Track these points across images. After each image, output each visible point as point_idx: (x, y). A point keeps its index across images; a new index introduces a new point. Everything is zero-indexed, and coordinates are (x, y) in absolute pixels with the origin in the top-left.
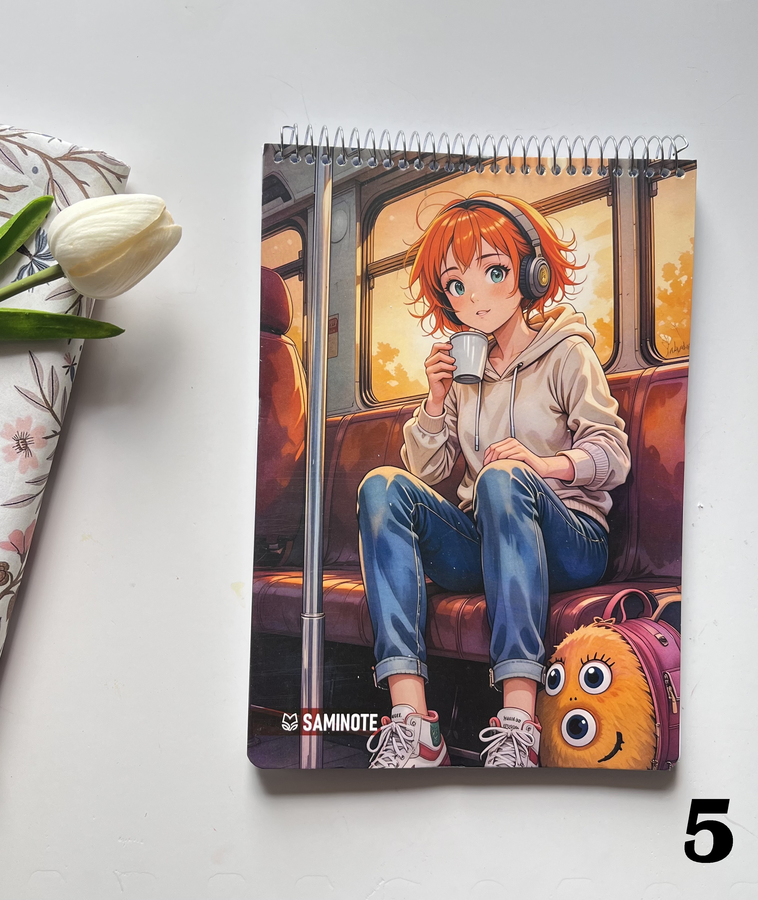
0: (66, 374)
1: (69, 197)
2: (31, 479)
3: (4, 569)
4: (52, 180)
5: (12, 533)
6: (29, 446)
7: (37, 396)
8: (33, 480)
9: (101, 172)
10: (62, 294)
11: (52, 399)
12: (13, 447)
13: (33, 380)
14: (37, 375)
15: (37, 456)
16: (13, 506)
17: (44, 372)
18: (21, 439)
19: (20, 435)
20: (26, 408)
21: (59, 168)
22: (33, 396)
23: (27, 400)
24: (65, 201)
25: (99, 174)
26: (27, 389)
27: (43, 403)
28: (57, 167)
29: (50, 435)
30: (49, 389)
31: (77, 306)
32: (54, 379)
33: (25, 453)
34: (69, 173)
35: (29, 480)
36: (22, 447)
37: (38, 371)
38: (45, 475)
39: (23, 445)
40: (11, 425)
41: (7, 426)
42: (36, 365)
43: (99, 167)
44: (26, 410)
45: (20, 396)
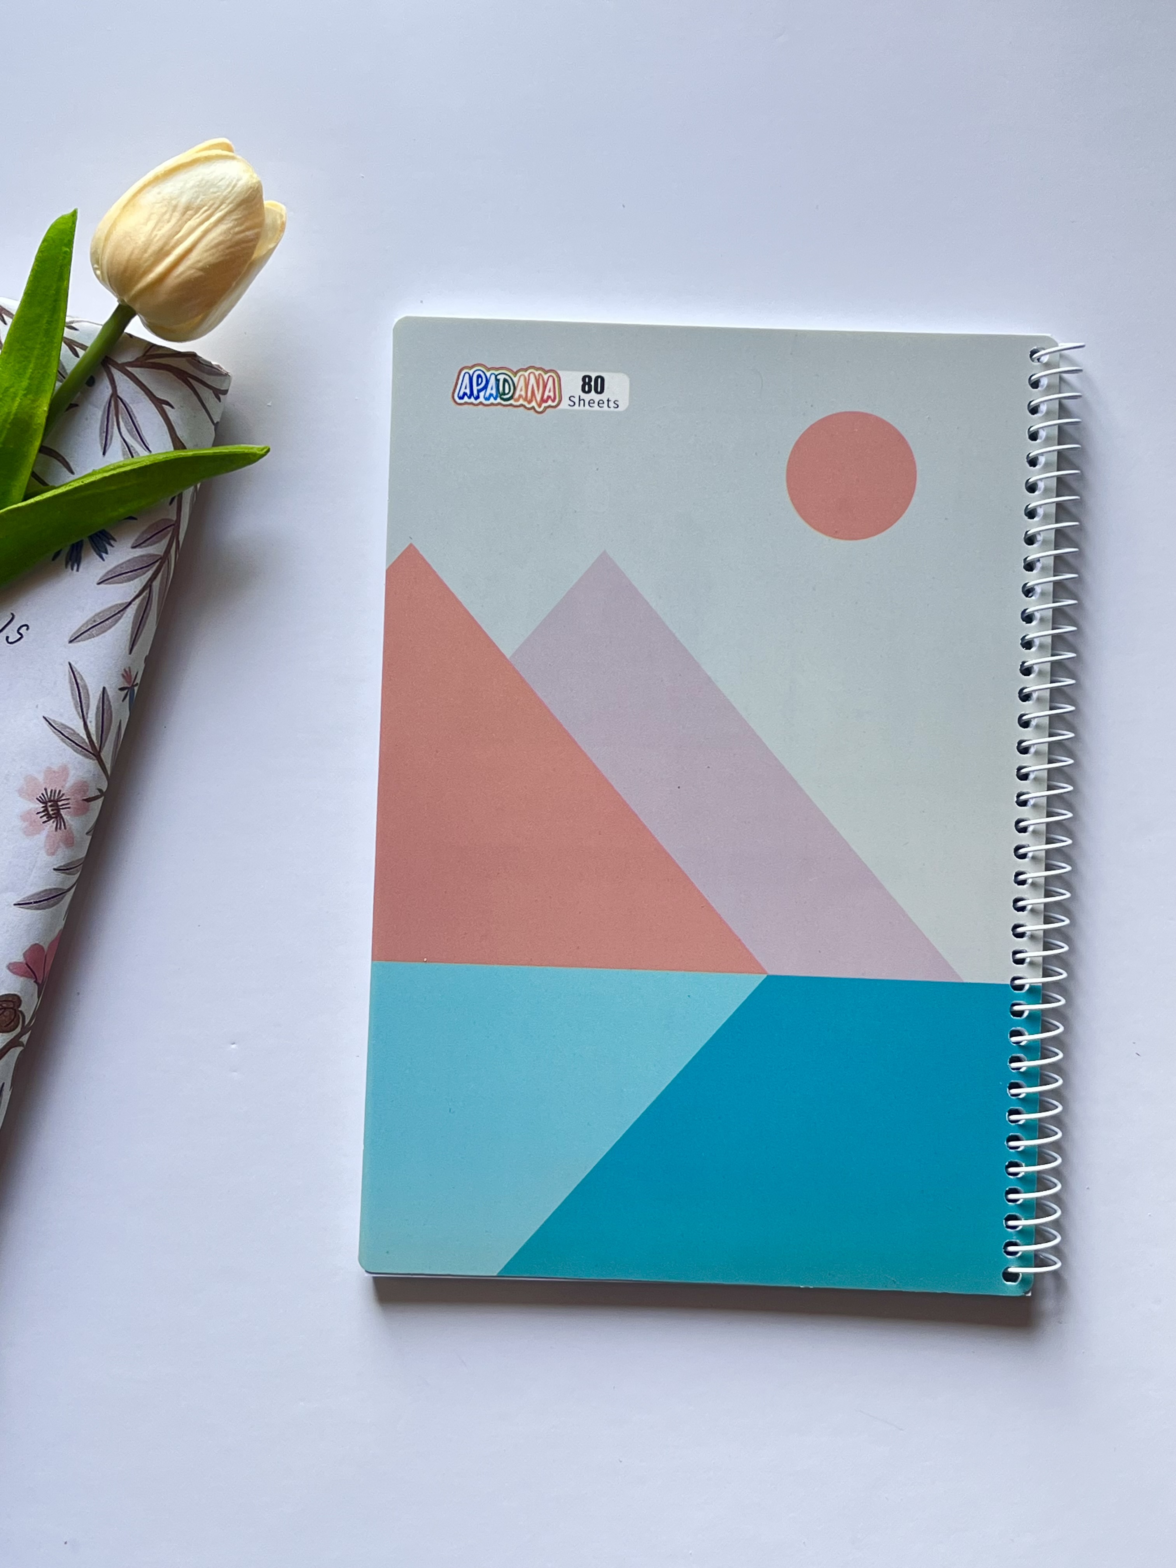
0: (123, 701)
1: (141, 426)
2: (62, 864)
3: (14, 1005)
4: (115, 396)
5: (30, 949)
6: (62, 812)
7: (78, 734)
8: (64, 866)
9: (192, 385)
10: (124, 575)
11: (100, 739)
12: (38, 813)
13: (74, 709)
14: (81, 701)
15: (73, 827)
16: (32, 907)
17: (91, 697)
18: (50, 802)
19: (49, 794)
20: (61, 752)
21: (128, 379)
22: (71, 733)
23: (62, 740)
24: (135, 429)
25: (188, 388)
26: (63, 722)
27: (87, 746)
28: (125, 377)
29: (93, 796)
30: (97, 724)
31: (146, 594)
32: (105, 707)
33: (55, 823)
34: (143, 387)
35: (58, 865)
36: (51, 813)
37: (82, 695)
38: (81, 859)
39: (52, 810)
40: (36, 779)
41: (30, 780)
42: (80, 686)
43: (189, 379)
44: (61, 755)
45: (52, 733)
